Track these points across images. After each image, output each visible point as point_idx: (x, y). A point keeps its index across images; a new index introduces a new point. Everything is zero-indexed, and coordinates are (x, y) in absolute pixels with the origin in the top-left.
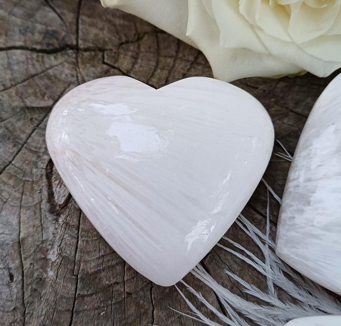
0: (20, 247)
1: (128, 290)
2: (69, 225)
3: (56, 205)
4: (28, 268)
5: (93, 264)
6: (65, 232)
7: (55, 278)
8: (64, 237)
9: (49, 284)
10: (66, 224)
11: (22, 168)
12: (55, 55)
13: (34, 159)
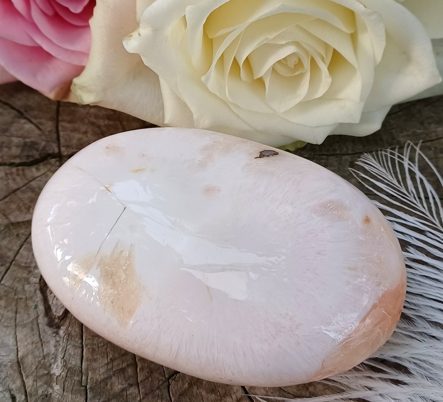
0: (20, 367)
1: (143, 391)
2: (71, 335)
3: (55, 317)
4: (31, 386)
5: (102, 370)
6: (68, 343)
7: (62, 391)
8: (68, 348)
9: (56, 399)
10: (67, 335)
11: (12, 287)
12: (36, 166)
13: (25, 275)
